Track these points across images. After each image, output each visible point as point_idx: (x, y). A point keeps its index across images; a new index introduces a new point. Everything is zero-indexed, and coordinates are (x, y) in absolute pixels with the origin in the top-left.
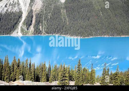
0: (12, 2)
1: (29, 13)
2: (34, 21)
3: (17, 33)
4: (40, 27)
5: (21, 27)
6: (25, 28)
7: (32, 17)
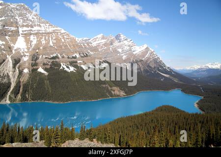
0: (2, 75)
1: (17, 84)
2: (21, 91)
3: (6, 100)
4: (27, 95)
5: (9, 96)
6: (13, 96)
7: (20, 87)
